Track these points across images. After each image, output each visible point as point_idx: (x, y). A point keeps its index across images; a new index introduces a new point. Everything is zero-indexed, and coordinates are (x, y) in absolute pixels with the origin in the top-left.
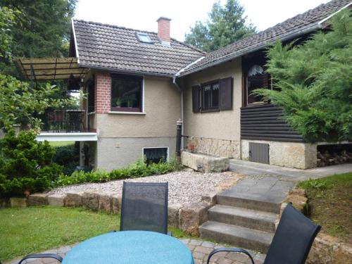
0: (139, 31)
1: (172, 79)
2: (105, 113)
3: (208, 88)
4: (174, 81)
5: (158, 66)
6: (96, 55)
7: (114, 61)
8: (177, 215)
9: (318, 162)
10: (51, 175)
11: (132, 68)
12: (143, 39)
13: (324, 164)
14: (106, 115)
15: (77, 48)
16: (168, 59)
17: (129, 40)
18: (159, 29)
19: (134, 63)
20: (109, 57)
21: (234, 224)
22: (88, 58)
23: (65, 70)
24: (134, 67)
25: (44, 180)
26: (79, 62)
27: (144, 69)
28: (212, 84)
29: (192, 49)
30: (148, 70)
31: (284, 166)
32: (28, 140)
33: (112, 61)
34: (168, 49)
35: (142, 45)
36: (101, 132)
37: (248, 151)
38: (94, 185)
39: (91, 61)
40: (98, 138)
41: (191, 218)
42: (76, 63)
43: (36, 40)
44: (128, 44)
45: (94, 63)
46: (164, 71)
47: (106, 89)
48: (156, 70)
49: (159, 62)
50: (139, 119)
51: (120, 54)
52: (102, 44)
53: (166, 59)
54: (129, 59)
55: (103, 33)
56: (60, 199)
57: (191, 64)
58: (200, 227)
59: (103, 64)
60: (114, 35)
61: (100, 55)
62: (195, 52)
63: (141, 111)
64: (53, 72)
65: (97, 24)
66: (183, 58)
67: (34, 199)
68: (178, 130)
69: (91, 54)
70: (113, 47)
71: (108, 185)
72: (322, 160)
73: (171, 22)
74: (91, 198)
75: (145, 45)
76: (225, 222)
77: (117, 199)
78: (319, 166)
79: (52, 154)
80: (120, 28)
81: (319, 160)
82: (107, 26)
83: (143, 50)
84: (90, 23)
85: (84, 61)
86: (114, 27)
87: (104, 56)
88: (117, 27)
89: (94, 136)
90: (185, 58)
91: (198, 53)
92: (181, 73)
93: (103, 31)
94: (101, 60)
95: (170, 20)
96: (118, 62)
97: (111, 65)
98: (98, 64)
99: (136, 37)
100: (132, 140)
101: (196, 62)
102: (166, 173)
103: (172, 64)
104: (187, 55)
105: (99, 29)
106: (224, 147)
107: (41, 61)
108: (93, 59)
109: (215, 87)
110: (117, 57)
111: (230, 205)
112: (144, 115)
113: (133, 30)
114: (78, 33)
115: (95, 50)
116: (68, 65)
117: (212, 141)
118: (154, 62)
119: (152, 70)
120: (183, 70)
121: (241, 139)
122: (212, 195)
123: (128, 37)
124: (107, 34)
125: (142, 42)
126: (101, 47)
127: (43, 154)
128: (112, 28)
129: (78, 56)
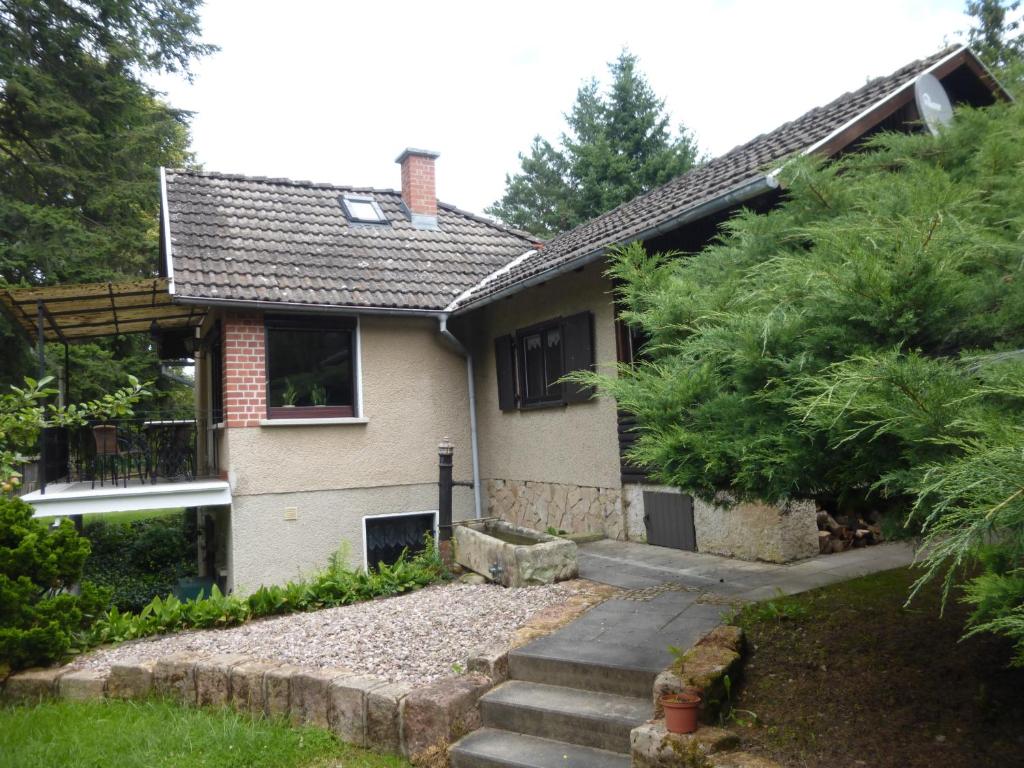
0: (349, 190)
1: (437, 321)
2: (251, 425)
3: (534, 342)
4: (443, 327)
5: (400, 286)
6: (223, 266)
7: (274, 281)
8: (396, 716)
9: (821, 539)
10: (74, 616)
11: (324, 296)
12: (360, 211)
13: (839, 544)
14: (256, 431)
15: (169, 250)
16: (429, 264)
17: (322, 219)
18: (406, 182)
19: (331, 284)
20: (260, 269)
21: (546, 734)
22: (200, 278)
23: (141, 311)
24: (330, 295)
25: (52, 632)
26: (172, 289)
27: (359, 298)
28: (544, 330)
29: (499, 229)
30: (366, 299)
31: (732, 556)
32: (11, 522)
33: (265, 280)
34: (431, 236)
35: (356, 229)
36: (242, 481)
37: (641, 514)
38: (201, 638)
39: (208, 286)
40: (233, 497)
41: (430, 722)
42: (167, 291)
43: (64, 231)
44: (315, 228)
45: (215, 291)
46: (412, 300)
47: (254, 359)
48: (392, 299)
49: (401, 276)
50: (350, 437)
51: (293, 258)
52: (242, 232)
53: (421, 266)
54: (317, 272)
55: (249, 203)
56: (94, 683)
57: (494, 276)
58: (450, 748)
59: (240, 291)
60: (279, 206)
61: (236, 267)
62: (509, 240)
63: (354, 414)
64: (109, 316)
65: (230, 178)
66: (470, 258)
67: (24, 685)
68: (442, 468)
69: (211, 265)
70: (273, 240)
71: (235, 635)
72: (834, 534)
73: (436, 161)
74: (176, 678)
75: (365, 230)
76: (521, 730)
77: (243, 678)
78: (826, 549)
79: (80, 556)
80: (296, 186)
81: (825, 533)
82: (260, 182)
83: (357, 245)
84: (212, 177)
85: (188, 286)
86: (279, 183)
87: (247, 268)
88: (287, 184)
89: (221, 491)
90: (479, 259)
91: (517, 241)
92: (461, 304)
93: (245, 198)
94: (238, 279)
95: (433, 157)
96: (285, 281)
97: (264, 293)
98: (228, 291)
99: (343, 207)
100: (332, 496)
101: (506, 269)
102: (408, 591)
103: (440, 278)
104: (482, 249)
105: (236, 193)
106: (583, 507)
107: (69, 293)
108: (213, 278)
109: (553, 338)
110: (282, 270)
111: (544, 680)
112: (364, 425)
113: (332, 189)
114: (178, 207)
115: (222, 254)
116: (149, 298)
117: (553, 492)
118: (389, 275)
119: (381, 298)
120: (467, 295)
121: (625, 482)
122: (493, 657)
123: (318, 209)
124: (260, 204)
125: (356, 221)
126: (238, 242)
127: (53, 556)
128: (273, 188)
129: (171, 273)
